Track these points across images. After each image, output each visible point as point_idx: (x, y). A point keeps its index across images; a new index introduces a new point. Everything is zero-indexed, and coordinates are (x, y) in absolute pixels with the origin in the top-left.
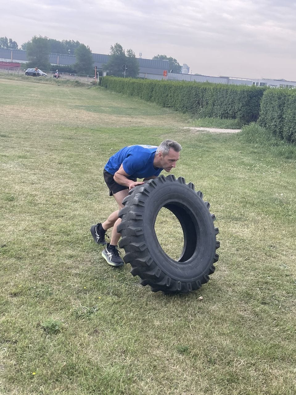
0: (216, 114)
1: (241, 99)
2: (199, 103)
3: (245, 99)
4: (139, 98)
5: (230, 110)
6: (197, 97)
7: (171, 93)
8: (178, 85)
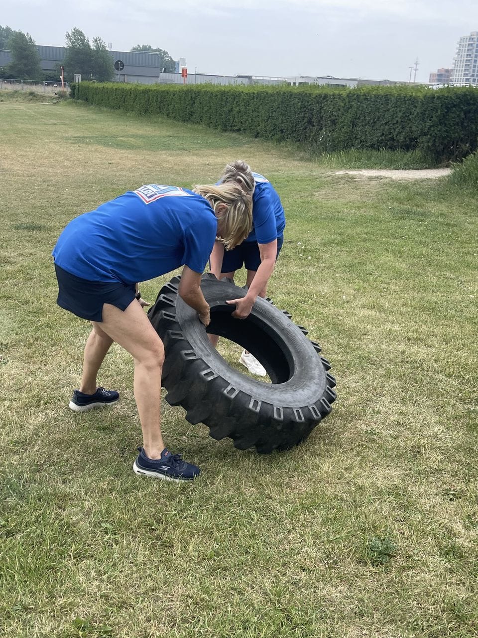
0: (361, 142)
1: (427, 112)
2: (310, 122)
3: (437, 112)
4: (166, 117)
5: (399, 133)
6: (305, 111)
7: (239, 105)
8: (256, 92)
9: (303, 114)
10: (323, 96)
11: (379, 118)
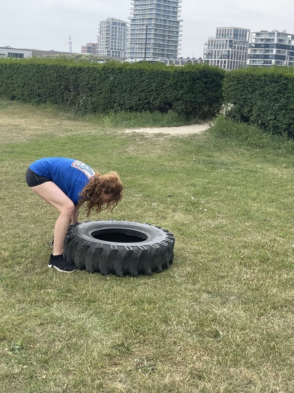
0: (120, 105)
3: (186, 83)
5: (155, 99)
9: (59, 82)
10: (78, 68)
11: (135, 87)
